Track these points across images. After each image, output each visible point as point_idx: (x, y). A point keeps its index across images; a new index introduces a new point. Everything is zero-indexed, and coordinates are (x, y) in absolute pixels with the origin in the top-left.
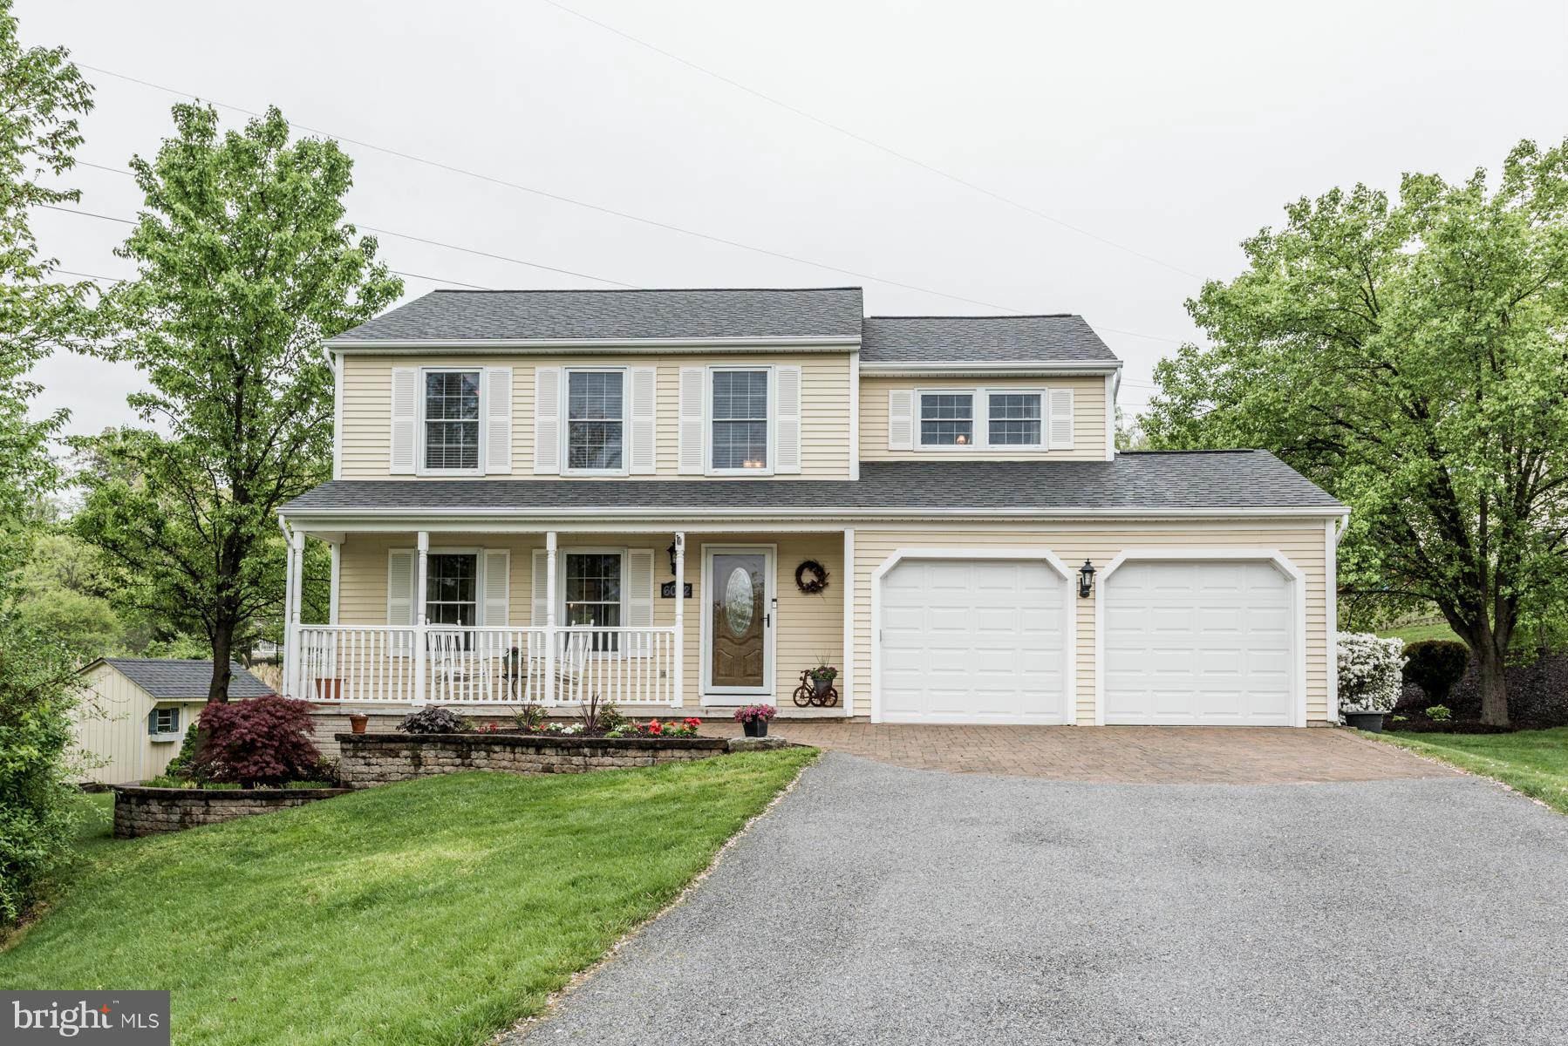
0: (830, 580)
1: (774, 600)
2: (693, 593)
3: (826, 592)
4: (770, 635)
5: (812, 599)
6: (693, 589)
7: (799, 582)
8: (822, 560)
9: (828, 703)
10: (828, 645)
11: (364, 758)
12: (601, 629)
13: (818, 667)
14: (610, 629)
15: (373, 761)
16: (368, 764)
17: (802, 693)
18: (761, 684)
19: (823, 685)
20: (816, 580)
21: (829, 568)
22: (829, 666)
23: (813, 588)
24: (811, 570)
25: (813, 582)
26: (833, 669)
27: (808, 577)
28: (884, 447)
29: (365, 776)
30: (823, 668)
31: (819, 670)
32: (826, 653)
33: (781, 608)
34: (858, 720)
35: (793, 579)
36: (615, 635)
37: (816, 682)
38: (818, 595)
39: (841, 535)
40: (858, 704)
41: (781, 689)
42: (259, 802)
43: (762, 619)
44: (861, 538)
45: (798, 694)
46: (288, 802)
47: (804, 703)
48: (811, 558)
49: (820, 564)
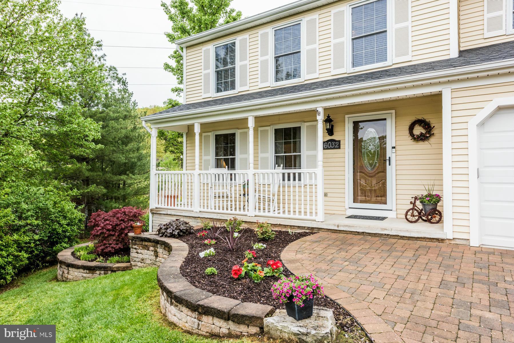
0: (434, 131)
1: (394, 148)
2: (341, 146)
3: (432, 140)
4: (391, 171)
5: (422, 145)
6: (341, 143)
7: (411, 134)
8: (428, 118)
9: (434, 220)
10: (433, 177)
11: (136, 249)
12: (287, 171)
13: (425, 193)
14: (297, 171)
15: (139, 251)
16: (137, 253)
17: (413, 213)
18: (385, 203)
19: (429, 208)
20: (424, 131)
21: (433, 123)
22: (434, 193)
23: (422, 138)
24: (420, 125)
25: (422, 133)
26: (438, 196)
27: (418, 130)
28: (481, 37)
29: (136, 259)
30: (430, 195)
31: (426, 196)
32: (432, 182)
33: (399, 153)
34: (458, 242)
35: (407, 132)
36: (300, 174)
37: (424, 205)
38: (426, 142)
39: (439, 95)
40: (457, 229)
41: (399, 207)
42: (85, 271)
43: (385, 160)
44: (455, 95)
45: (409, 213)
46: (98, 272)
47: (414, 219)
48: (420, 117)
49: (427, 120)
